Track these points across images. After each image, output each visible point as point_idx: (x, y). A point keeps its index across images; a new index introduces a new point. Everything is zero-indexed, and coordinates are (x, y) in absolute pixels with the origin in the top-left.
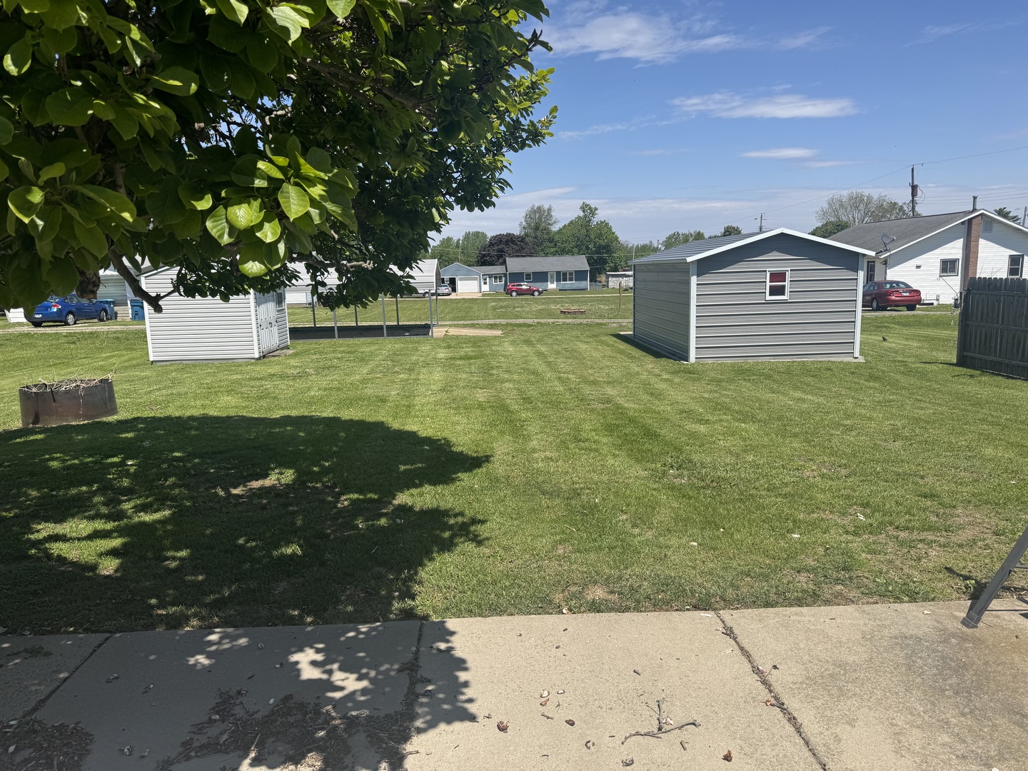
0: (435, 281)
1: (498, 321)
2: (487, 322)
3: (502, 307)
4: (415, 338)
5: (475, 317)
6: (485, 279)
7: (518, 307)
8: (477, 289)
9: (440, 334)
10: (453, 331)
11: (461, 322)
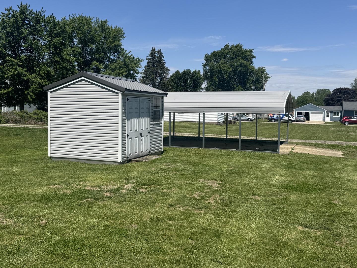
0: (285, 107)
1: (339, 143)
2: (328, 142)
3: (339, 131)
4: (263, 153)
5: (319, 137)
6: (328, 114)
7: (351, 132)
8: (321, 119)
9: (286, 151)
10: (299, 149)
11: (307, 141)
